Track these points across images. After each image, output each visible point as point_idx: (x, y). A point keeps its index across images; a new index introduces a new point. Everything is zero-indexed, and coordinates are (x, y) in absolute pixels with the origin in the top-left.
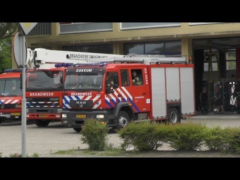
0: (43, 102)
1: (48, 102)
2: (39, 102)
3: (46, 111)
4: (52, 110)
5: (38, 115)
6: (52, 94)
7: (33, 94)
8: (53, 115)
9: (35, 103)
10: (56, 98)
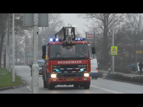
0: (72, 69)
1: (76, 69)
2: (68, 69)
3: (74, 75)
4: (80, 75)
5: (65, 79)
6: (80, 62)
7: (61, 62)
8: (80, 79)
9: (63, 69)
10: (84, 65)
